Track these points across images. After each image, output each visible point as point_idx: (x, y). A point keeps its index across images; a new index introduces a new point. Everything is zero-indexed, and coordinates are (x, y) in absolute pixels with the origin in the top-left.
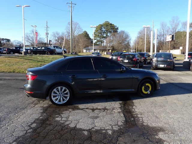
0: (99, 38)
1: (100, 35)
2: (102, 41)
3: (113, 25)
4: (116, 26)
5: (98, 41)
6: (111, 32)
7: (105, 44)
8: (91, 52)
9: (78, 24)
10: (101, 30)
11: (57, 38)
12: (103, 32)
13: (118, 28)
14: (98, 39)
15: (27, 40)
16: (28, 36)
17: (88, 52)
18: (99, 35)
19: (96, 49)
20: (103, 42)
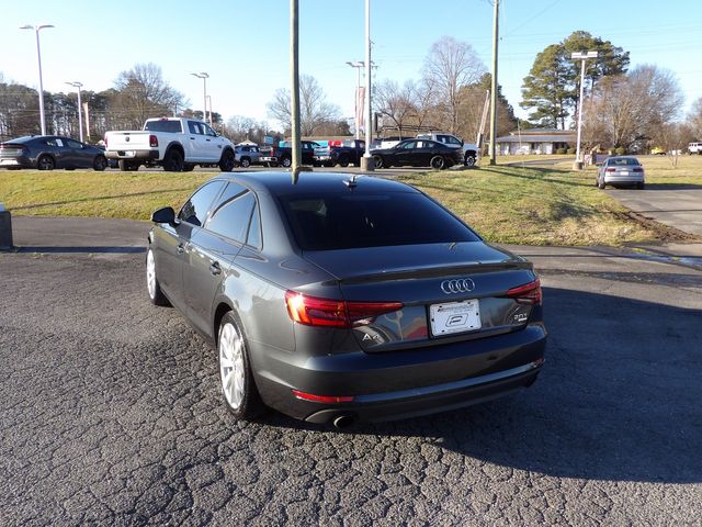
0: (548, 98)
1: (550, 87)
2: (556, 110)
3: (605, 47)
4: (620, 49)
5: (543, 111)
6: (595, 74)
7: (568, 121)
8: (518, 152)
9: (469, 47)
10: (556, 66)
11: (387, 105)
12: (564, 77)
13: (626, 58)
14: (545, 101)
15: (281, 112)
16: (285, 98)
17: (506, 152)
18: (546, 88)
19: (538, 143)
20: (563, 116)
